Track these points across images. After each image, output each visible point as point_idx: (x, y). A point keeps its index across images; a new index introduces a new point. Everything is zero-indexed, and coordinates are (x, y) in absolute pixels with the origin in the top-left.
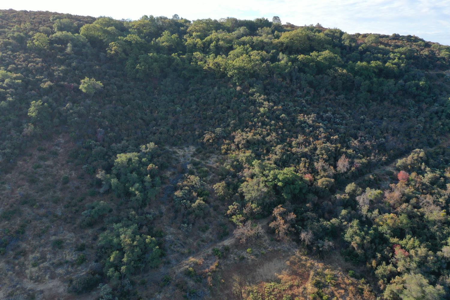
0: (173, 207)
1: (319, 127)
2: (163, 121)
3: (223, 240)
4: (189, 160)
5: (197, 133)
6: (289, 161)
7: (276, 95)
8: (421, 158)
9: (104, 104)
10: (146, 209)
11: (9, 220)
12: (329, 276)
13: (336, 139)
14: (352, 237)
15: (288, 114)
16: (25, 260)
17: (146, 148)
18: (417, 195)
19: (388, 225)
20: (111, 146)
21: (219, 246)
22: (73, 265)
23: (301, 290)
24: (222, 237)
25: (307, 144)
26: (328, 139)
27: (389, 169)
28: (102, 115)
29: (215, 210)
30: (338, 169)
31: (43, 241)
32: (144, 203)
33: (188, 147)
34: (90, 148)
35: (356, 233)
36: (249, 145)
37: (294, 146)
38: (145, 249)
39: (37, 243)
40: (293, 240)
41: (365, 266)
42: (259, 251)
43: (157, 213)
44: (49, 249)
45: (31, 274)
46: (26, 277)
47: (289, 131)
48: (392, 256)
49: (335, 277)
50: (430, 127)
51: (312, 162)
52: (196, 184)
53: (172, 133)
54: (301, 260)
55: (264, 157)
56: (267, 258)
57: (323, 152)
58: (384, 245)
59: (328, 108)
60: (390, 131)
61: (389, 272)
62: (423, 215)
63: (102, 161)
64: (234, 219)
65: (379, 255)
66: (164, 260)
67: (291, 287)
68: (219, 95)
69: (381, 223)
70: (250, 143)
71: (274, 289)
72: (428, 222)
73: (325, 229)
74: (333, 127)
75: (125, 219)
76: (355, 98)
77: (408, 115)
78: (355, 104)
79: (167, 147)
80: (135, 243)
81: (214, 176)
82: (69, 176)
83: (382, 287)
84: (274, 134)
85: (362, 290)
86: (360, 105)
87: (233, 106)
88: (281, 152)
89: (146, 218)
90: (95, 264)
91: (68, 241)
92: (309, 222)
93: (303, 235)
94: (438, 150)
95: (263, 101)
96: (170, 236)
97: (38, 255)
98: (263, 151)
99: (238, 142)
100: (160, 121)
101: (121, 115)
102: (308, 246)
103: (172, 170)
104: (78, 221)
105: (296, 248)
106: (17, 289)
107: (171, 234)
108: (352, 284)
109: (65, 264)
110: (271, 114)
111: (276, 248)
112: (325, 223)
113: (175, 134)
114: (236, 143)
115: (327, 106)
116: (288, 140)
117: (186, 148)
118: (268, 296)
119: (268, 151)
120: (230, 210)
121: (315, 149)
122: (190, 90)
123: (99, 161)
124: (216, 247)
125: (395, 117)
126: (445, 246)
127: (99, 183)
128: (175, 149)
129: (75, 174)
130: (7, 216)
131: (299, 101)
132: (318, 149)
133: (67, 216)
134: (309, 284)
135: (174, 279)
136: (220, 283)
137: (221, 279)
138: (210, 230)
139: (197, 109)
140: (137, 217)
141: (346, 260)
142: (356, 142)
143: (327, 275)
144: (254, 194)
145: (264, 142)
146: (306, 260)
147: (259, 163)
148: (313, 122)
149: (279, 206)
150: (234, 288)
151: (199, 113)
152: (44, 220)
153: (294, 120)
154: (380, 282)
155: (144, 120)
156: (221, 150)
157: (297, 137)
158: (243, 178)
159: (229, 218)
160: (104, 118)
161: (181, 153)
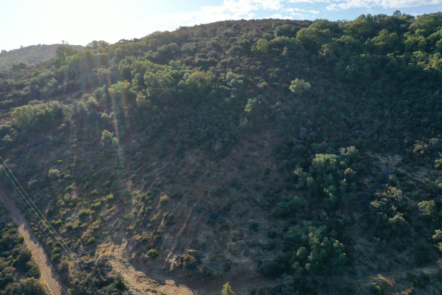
0: (367, 216)
2: (368, 125)
3: (423, 267)
4: (392, 170)
5: (405, 141)
9: (310, 105)
10: (338, 213)
11: (220, 197)
16: (228, 234)
17: (346, 151)
20: (311, 145)
22: (264, 249)
24: (421, 262)
28: (307, 114)
31: (243, 221)
32: (337, 205)
33: (393, 155)
34: (291, 145)
38: (332, 253)
39: (238, 222)
43: (349, 219)
44: (247, 229)
45: (230, 247)
46: (227, 249)
52: (397, 197)
53: (376, 138)
63: (301, 158)
66: (350, 269)
75: (315, 218)
79: (369, 153)
80: (322, 244)
81: (421, 193)
82: (271, 168)
89: (337, 222)
90: (283, 253)
91: (263, 226)
96: (360, 246)
97: (238, 232)
100: (364, 125)
101: (325, 116)
103: (371, 178)
104: (273, 210)
106: (219, 256)
107: (361, 244)
109: (258, 246)
113: (380, 140)
117: (390, 157)
122: (404, 93)
123: (298, 158)
124: (411, 272)
127: (296, 179)
128: (378, 156)
129: (276, 167)
130: (219, 194)
133: (265, 204)
135: (358, 292)
138: (407, 252)
139: (409, 115)
140: (327, 218)
151: (411, 119)
152: (246, 203)
155: (347, 123)
156: (434, 163)
159: (433, 243)
160: (308, 117)
161: (383, 161)
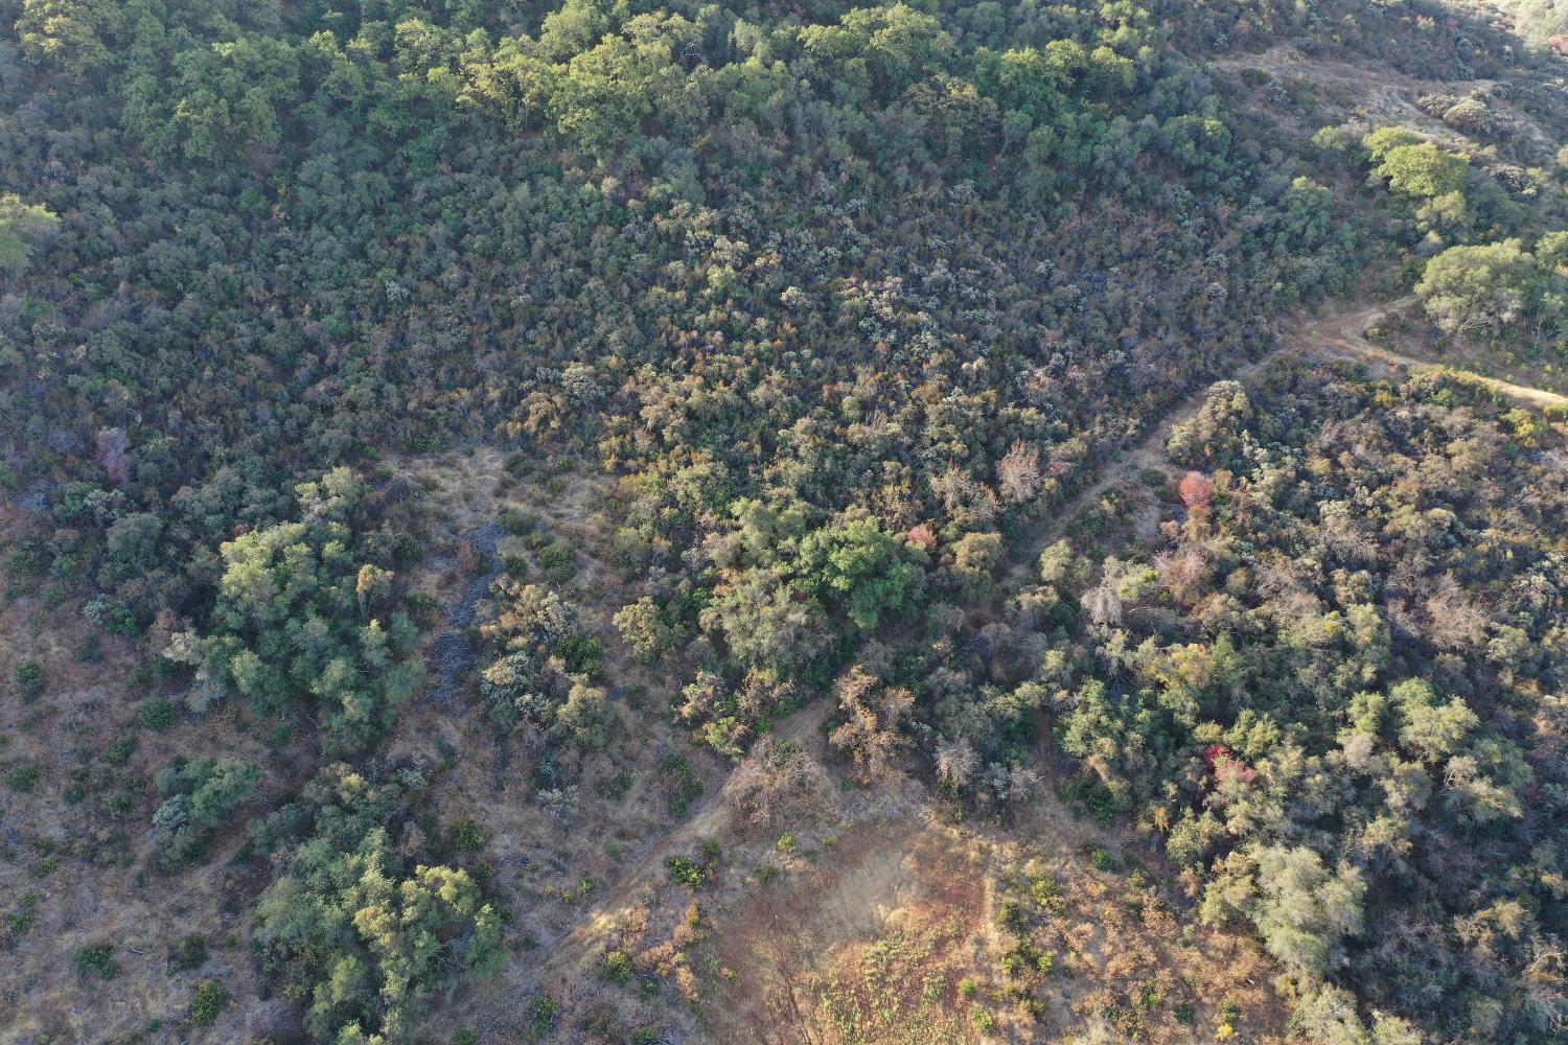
0: (484, 719)
1: (918, 329)
2: (346, 350)
3: (690, 818)
4: (488, 512)
5: (494, 394)
6: (844, 476)
7: (746, 202)
8: (1238, 413)
9: (85, 302)
10: (397, 750)
12: (1041, 884)
13: (979, 372)
14: (1087, 738)
15: (806, 282)
17: (323, 494)
18: (1245, 556)
19: (1182, 680)
20: (174, 498)
21: (685, 845)
22: (183, 1033)
23: (969, 948)
24: (683, 806)
25: (892, 403)
26: (954, 375)
27: (1148, 459)
28: (94, 357)
29: (635, 705)
30: (1005, 490)
31: (30, 962)
32: (379, 728)
33: (471, 454)
34: (84, 520)
35: (1097, 724)
36: (696, 425)
37: (851, 414)
39: (12, 976)
40: (912, 774)
41: (1134, 828)
42: (814, 838)
44: (68, 990)
47: (821, 353)
48: (1211, 786)
49: (1057, 885)
50: (1248, 288)
51: (919, 473)
52: (548, 619)
53: (395, 402)
54: (948, 842)
55: (758, 472)
56: (842, 857)
57: (950, 428)
58: (1182, 751)
59: (933, 242)
60: (1135, 318)
61: (1206, 841)
62: (1272, 629)
63: (158, 573)
64: (712, 733)
65: (1171, 789)
66: (514, 936)
67: (940, 943)
68: (540, 217)
69: (1162, 677)
70: (697, 419)
71: (890, 963)
72: (1290, 651)
73: (1001, 722)
74: (958, 319)
75: (327, 810)
76: (1006, 188)
77: (1178, 245)
78: (1012, 212)
79: (391, 464)
80: (409, 914)
81: (600, 572)
82: (40, 658)
83: (1191, 891)
84: (776, 376)
85: (1139, 907)
86: (1028, 217)
87: (604, 260)
88: (815, 447)
89: (403, 786)
90: (267, 1005)
91: (131, 939)
92: (952, 702)
93: (944, 762)
94: (1279, 375)
95: (708, 234)
96: (506, 839)
97: (33, 1024)
98: (751, 448)
99: (658, 419)
100: (332, 349)
101: (171, 346)
102: (961, 789)
103: (439, 563)
104: (144, 849)
105: (925, 801)
107: (507, 829)
108: (1108, 895)
109: (153, 1035)
110: (748, 286)
111: (863, 816)
112: (1000, 700)
113: (412, 406)
114: (650, 424)
115: (923, 231)
116: (826, 394)
117: (465, 461)
118: (878, 992)
119: (769, 447)
120: (692, 703)
121: (920, 418)
122: (419, 197)
123: (149, 575)
124: (673, 852)
125: (1139, 256)
126: (1344, 731)
127: (181, 674)
128: (425, 468)
129: (59, 643)
131: (832, 222)
132: (932, 418)
133: (94, 838)
134: (991, 925)
135: (567, 1003)
136: (718, 979)
137: (721, 965)
138: (636, 790)
139: (465, 283)
140: (370, 793)
141: (1077, 815)
142: (1039, 373)
143: (1033, 880)
144: (766, 637)
145: (747, 412)
146: (964, 838)
147: (758, 512)
148: (895, 311)
149: (854, 670)
150: (767, 988)
151: (478, 297)
153: (828, 305)
154: (1187, 874)
155: (270, 356)
156: (597, 456)
157: (853, 378)
158: (708, 571)
159: (691, 729)
160: (103, 368)
161: (451, 485)
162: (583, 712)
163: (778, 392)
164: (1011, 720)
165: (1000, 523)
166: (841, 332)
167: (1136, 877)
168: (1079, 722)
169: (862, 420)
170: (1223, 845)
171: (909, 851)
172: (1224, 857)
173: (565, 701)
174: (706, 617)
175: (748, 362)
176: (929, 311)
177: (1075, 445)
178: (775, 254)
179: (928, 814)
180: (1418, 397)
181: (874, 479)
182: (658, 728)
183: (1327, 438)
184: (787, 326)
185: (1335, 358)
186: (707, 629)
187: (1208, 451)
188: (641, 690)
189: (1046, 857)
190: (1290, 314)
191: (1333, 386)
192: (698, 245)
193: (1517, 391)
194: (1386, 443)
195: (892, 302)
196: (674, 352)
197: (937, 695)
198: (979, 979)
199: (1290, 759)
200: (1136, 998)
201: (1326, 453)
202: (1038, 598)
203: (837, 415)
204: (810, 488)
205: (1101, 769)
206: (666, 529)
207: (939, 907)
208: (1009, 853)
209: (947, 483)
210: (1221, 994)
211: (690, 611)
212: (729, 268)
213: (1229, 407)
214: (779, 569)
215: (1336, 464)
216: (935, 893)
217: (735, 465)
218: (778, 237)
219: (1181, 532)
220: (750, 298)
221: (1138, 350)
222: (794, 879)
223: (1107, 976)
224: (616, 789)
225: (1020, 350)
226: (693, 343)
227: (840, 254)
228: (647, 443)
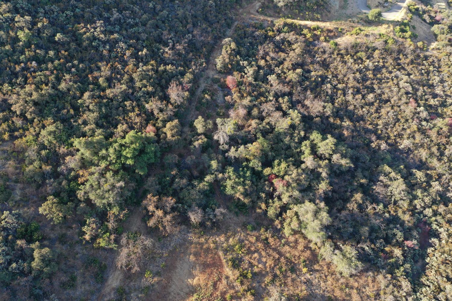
1: (116, 41)
6: (111, 113)
8: (234, 50)
12: (237, 246)
13: (146, 54)
14: (233, 188)
15: (63, 31)
18: (254, 103)
19: (254, 155)
21: (109, 294)
23: (224, 282)
25: (119, 76)
26: (138, 59)
27: (212, 73)
30: (172, 101)
35: (235, 183)
36: (40, 107)
37: (104, 85)
41: (256, 213)
42: (157, 266)
47: (81, 61)
48: (275, 190)
49: (241, 244)
51: (140, 103)
54: (202, 244)
55: (76, 121)
56: (170, 268)
57: (145, 82)
58: (262, 181)
61: (279, 209)
62: (271, 127)
64: (102, 242)
65: (263, 195)
67: (215, 285)
69: (248, 157)
73: (203, 192)
74: (129, 33)
83: (279, 227)
84: (67, 77)
85: (267, 239)
88: (96, 104)
92: (185, 192)
93: (192, 217)
94: (240, 32)
95: (10, 15)
98: (68, 111)
99: (22, 110)
102: (200, 224)
105: (188, 232)
108: (257, 240)
111: (170, 248)
112: (201, 185)
114: (18, 113)
116: (91, 79)
119: (76, 109)
120: (88, 234)
121: (131, 80)
126: (303, 156)
132: (136, 79)
134: (228, 269)
142: (167, 49)
143: (234, 246)
146: (207, 241)
148: (105, 36)
149: (149, 197)
153: (76, 38)
154: (277, 222)
157: (99, 69)
158: (73, 174)
162: (43, 260)
163: (71, 83)
164: (207, 190)
165: (176, 115)
166: (86, 49)
167: (263, 230)
168: (229, 183)
169: (110, 87)
170: (284, 208)
171: (191, 254)
172: (286, 212)
173: (33, 259)
174: (80, 194)
175: (52, 73)
176: (117, 32)
177: (189, 76)
178: (45, 19)
179: (192, 237)
180: (279, 31)
181: (124, 111)
182: (78, 248)
183: (261, 52)
184: (63, 52)
185: (253, 22)
186: (82, 199)
187: (230, 66)
188: (64, 236)
189: (234, 235)
190: (234, 8)
191: (257, 33)
192: (7, 21)
193: (303, 23)
194: (277, 50)
195: (102, 32)
196: (16, 75)
197: (178, 191)
198: (232, 291)
199: (294, 173)
200: (278, 272)
201: (263, 58)
202: (200, 141)
203: (99, 87)
204: (100, 122)
205: (241, 198)
206: (46, 160)
207: (208, 271)
208: (223, 239)
209: (152, 105)
210: (299, 257)
211: (72, 193)
212: (27, 31)
213: (231, 48)
214: (103, 165)
215: (266, 61)
216: (205, 266)
217: (64, 121)
218: (42, 10)
219: (232, 99)
220: (41, 42)
221: (195, 32)
222: (156, 286)
223: (268, 269)
224: (71, 283)
225: (156, 41)
226: (23, 69)
227: (72, 14)
228: (20, 122)
